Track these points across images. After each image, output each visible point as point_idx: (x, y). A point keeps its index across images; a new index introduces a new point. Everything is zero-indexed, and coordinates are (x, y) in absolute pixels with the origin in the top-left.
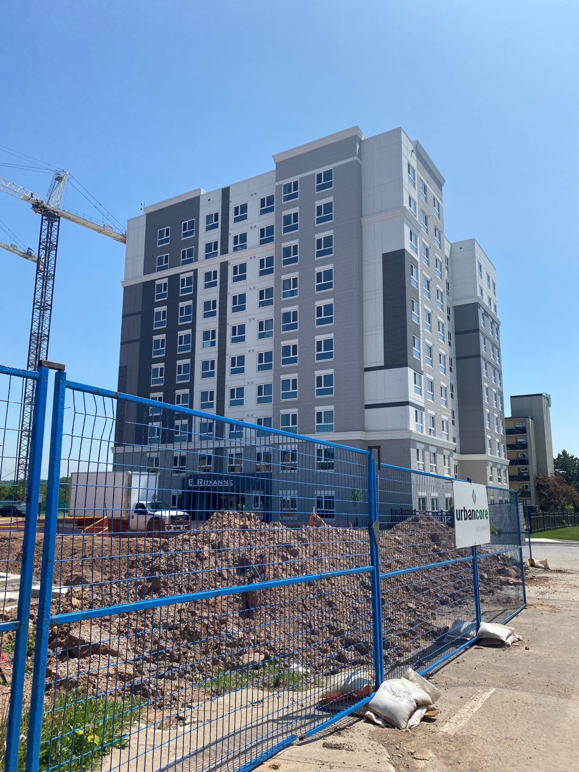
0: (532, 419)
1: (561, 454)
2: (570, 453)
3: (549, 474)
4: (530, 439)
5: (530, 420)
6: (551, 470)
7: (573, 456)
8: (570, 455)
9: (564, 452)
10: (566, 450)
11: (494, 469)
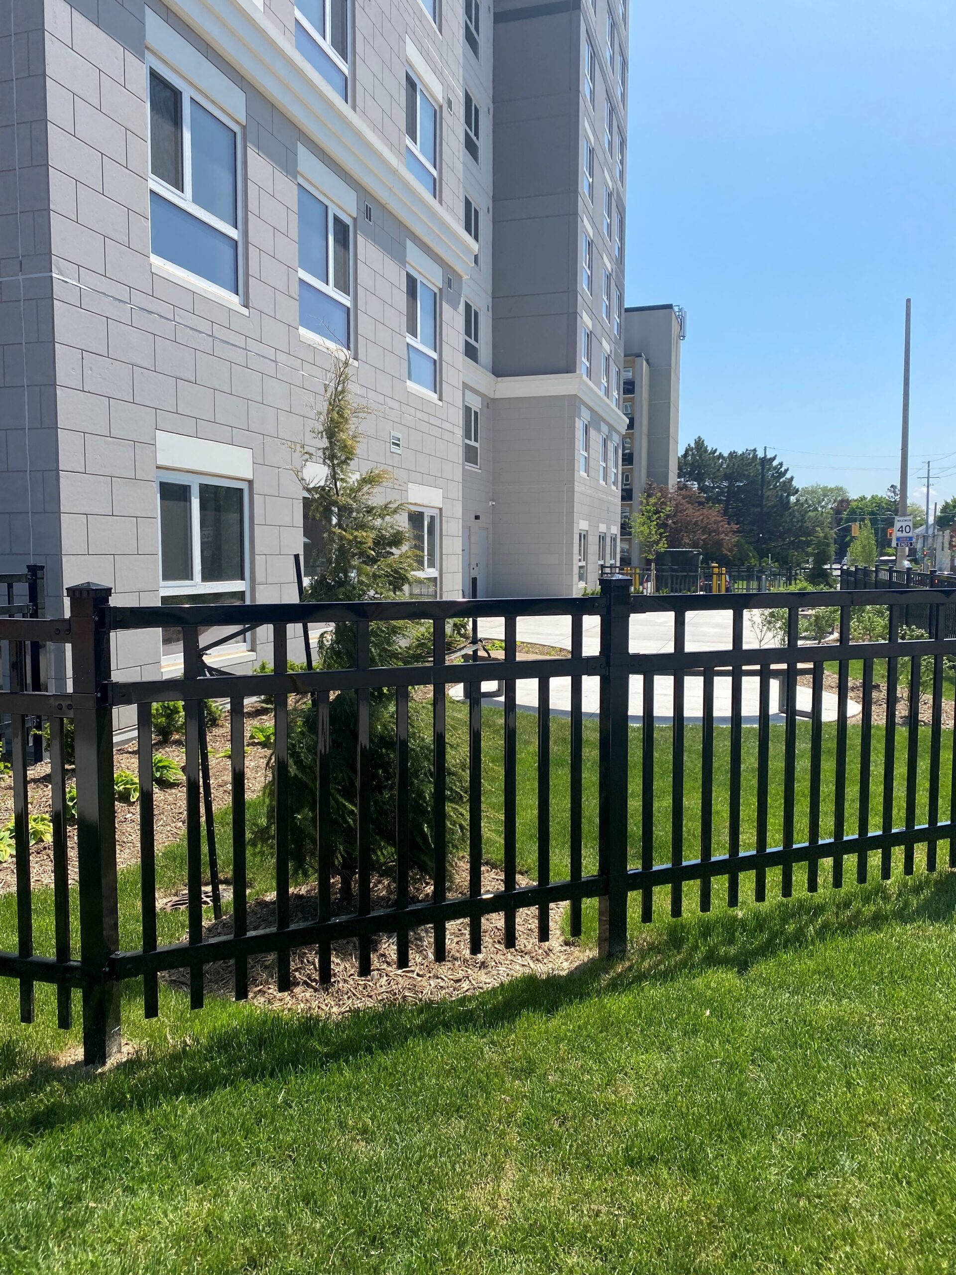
0: (647, 361)
1: (693, 445)
2: (710, 445)
3: (670, 486)
4: (642, 407)
5: (645, 362)
6: (673, 480)
7: (716, 450)
8: (709, 449)
9: (699, 444)
10: (703, 437)
11: (592, 432)
